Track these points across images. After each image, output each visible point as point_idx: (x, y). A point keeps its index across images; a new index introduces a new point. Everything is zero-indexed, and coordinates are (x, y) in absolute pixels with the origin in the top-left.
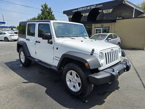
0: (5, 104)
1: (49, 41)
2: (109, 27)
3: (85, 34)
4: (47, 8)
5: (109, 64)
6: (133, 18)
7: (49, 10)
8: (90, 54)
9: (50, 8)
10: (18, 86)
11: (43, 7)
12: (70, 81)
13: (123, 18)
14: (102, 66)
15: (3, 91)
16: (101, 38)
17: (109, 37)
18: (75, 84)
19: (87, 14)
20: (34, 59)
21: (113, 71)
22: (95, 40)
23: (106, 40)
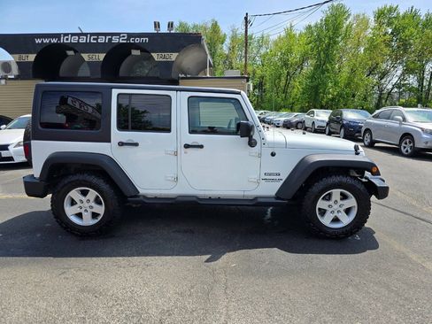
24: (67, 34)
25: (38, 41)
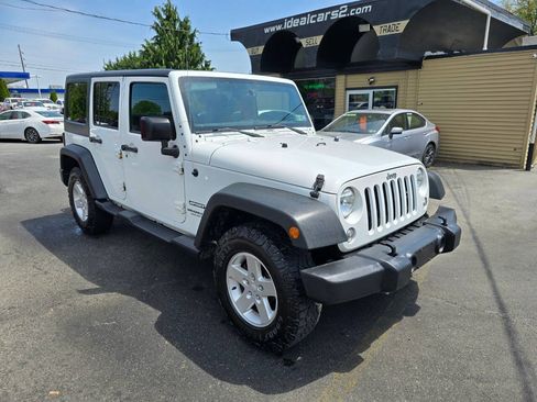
0: (10, 371)
1: (165, 145)
2: (396, 87)
3: (300, 118)
4: (175, 21)
5: (380, 229)
6: (485, 52)
7: (181, 25)
8: (307, 193)
9: (186, 21)
10: (61, 307)
11: (159, 16)
12: (242, 289)
13: (450, 54)
14: (352, 237)
15: (7, 325)
16: (368, 128)
17: (394, 123)
18: (258, 302)
19: (318, 40)
20: (122, 208)
21: (393, 254)
22: (336, 140)
23: (383, 134)
24: (289, 19)
25: (267, 31)
